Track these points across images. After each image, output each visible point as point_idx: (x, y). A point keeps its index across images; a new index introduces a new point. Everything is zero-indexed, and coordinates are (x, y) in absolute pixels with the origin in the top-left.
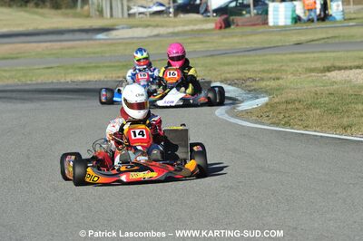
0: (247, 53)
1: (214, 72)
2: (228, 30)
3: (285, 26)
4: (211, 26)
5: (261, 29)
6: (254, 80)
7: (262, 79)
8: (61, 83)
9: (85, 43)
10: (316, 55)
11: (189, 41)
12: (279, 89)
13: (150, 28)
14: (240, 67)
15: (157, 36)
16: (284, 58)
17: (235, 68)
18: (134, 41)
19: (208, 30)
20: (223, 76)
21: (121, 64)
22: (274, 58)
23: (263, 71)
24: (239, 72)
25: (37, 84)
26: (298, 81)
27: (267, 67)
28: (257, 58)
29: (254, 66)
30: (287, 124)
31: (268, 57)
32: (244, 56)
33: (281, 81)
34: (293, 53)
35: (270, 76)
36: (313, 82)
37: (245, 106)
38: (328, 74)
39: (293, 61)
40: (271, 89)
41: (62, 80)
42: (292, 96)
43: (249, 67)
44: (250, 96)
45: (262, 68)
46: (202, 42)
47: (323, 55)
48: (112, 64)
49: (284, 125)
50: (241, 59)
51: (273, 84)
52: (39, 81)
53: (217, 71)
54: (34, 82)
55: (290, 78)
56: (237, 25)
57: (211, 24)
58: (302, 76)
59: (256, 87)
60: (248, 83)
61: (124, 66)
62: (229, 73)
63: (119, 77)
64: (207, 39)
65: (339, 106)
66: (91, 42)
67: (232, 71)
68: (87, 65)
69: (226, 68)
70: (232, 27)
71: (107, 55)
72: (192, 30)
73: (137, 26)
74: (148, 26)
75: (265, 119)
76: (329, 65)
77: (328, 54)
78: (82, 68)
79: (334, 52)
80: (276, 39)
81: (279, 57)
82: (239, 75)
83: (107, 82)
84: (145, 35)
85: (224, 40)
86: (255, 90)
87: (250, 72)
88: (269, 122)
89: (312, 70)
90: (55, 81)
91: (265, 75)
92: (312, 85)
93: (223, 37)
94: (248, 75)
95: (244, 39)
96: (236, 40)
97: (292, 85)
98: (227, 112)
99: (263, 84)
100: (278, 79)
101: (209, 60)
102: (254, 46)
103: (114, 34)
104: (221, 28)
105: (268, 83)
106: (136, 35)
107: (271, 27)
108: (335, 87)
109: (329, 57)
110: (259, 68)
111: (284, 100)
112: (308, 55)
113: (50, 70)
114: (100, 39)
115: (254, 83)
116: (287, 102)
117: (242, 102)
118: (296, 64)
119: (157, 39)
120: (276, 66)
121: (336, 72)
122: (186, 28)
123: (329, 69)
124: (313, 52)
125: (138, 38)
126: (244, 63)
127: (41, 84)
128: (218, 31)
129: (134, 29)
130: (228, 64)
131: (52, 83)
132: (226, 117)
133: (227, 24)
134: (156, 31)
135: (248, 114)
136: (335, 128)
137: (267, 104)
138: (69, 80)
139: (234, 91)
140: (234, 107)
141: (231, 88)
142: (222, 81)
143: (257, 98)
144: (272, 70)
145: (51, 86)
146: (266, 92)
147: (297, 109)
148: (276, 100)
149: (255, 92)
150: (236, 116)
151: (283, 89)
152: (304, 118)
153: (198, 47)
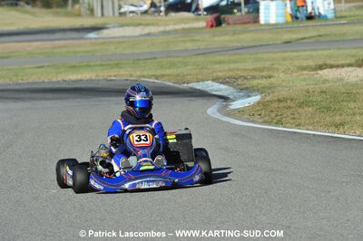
0: (237, 51)
1: (205, 71)
2: (218, 29)
3: (276, 25)
4: (202, 24)
5: (252, 27)
6: (246, 78)
7: (254, 78)
8: (51, 82)
9: (76, 42)
10: (307, 53)
11: (181, 39)
12: (271, 87)
13: (141, 27)
14: (232, 66)
15: (149, 34)
16: (276, 56)
17: (226, 67)
18: (125, 40)
19: (199, 29)
20: (215, 74)
21: (112, 63)
22: (265, 56)
23: (255, 70)
24: (231, 70)
25: (28, 83)
26: (290, 80)
27: (259, 65)
28: (248, 56)
29: (245, 64)
30: (279, 123)
31: (259, 55)
32: (235, 54)
33: (272, 79)
34: (285, 52)
35: (262, 74)
36: (305, 80)
37: (237, 105)
38: (320, 72)
39: (284, 59)
40: (263, 88)
41: (54, 80)
42: (284, 93)
43: (241, 66)
44: (241, 94)
45: (252, 67)
46: (193, 40)
47: (314, 53)
48: (103, 63)
49: (277, 123)
50: (232, 58)
51: (265, 82)
52: (30, 81)
53: (208, 69)
54: (25, 82)
55: (280, 77)
56: (228, 24)
57: (202, 22)
58: (294, 74)
59: (247, 85)
60: (240, 82)
61: (115, 65)
62: (220, 71)
63: (110, 76)
64: (197, 37)
65: (332, 104)
66: (82, 41)
67: (222, 69)
68: (78, 64)
69: (217, 66)
70: (223, 25)
71: (99, 54)
72: (184, 29)
73: (128, 25)
74: (139, 25)
75: (257, 118)
76: (321, 63)
77: (320, 52)
78: (74, 67)
79: (326, 49)
80: (266, 37)
81: (270, 55)
82: (231, 73)
83: (99, 80)
84: (136, 34)
85: (216, 39)
86: (247, 88)
87: (242, 70)
88: (261, 121)
89: (303, 68)
90: (46, 80)
91: (256, 74)
92: (304, 83)
93: (214, 35)
94: (240, 73)
95: (236, 37)
96: (227, 38)
97: (284, 84)
98: (219, 111)
99: (255, 82)
100: (270, 77)
101: (200, 59)
102: (245, 45)
103: (105, 33)
104: (212, 26)
105: (260, 81)
106: (127, 34)
107: (262, 25)
108: (327, 85)
109: (321, 55)
110: (250, 66)
111: (276, 98)
113: (40, 70)
114: (91, 39)
115: (245, 81)
116: (279, 101)
117: (233, 101)
118: (287, 62)
119: (148, 38)
120: (267, 64)
121: (328, 70)
122: (178, 27)
123: (321, 67)
125: (129, 37)
126: (235, 62)
127: (33, 83)
128: (209, 29)
129: (126, 28)
130: (220, 62)
131: (43, 82)
132: (218, 116)
133: (218, 23)
134: (147, 30)
135: (240, 113)
136: (327, 126)
137: (259, 103)
138: (60, 79)
139: (226, 90)
140: (226, 106)
141: (223, 86)
142: (213, 80)
143: (249, 96)
144: (264, 68)
145: (43, 86)
146: (258, 90)
147: (290, 107)
148: (268, 98)
149: (247, 91)
150: (228, 115)
151: (274, 87)
152: (296, 116)
153: (189, 45)
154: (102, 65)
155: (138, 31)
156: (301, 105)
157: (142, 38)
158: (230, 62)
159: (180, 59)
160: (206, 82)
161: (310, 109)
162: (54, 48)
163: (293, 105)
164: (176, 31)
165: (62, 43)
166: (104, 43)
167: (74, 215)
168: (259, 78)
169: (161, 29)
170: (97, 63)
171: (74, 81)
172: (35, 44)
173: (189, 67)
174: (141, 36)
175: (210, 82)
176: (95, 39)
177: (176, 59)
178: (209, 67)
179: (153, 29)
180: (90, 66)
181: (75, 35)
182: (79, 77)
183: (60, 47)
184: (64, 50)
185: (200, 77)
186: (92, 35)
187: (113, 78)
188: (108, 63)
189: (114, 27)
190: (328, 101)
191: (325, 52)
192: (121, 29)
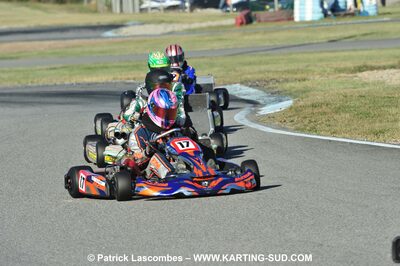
1: (233, 73)
2: (249, 27)
4: (231, 21)
5: (286, 25)
6: (278, 81)
7: (287, 80)
8: (64, 85)
9: (93, 41)
10: (346, 54)
11: (207, 38)
12: (305, 91)
13: (163, 24)
14: (263, 67)
15: (172, 33)
16: (311, 56)
17: (256, 68)
18: (148, 38)
19: (227, 26)
20: (243, 78)
21: (131, 64)
22: (300, 56)
23: (288, 72)
24: (260, 72)
25: (39, 86)
26: (326, 81)
27: (292, 67)
28: (281, 57)
29: (277, 66)
30: (313, 130)
31: (293, 56)
32: (267, 55)
33: (307, 83)
34: (321, 52)
35: (295, 76)
36: (342, 83)
37: (267, 110)
38: (360, 75)
39: (321, 60)
40: (296, 91)
41: (67, 82)
42: (319, 98)
44: (272, 99)
45: (286, 68)
46: (220, 40)
47: (353, 54)
48: (122, 64)
49: (310, 131)
50: (264, 58)
51: (298, 85)
52: (41, 84)
53: (237, 71)
54: (35, 84)
55: (315, 80)
56: (260, 21)
58: (331, 77)
59: (280, 89)
60: (271, 85)
61: (134, 66)
62: (250, 73)
63: (129, 79)
64: (224, 36)
65: (371, 110)
66: (99, 40)
67: (251, 72)
68: (93, 66)
69: (247, 68)
70: (254, 23)
71: (117, 54)
72: (210, 27)
73: (149, 22)
74: (161, 22)
75: (288, 125)
76: (360, 63)
77: (360, 53)
78: (89, 68)
79: (367, 49)
80: (302, 36)
81: (306, 56)
82: (261, 76)
83: (116, 83)
84: (159, 32)
85: (246, 37)
86: (278, 92)
87: (273, 72)
88: (293, 128)
89: (341, 71)
90: (58, 83)
91: (289, 76)
92: (342, 87)
93: (244, 34)
94: (271, 76)
95: (266, 36)
96: (258, 37)
97: (319, 87)
98: (247, 117)
99: (287, 86)
100: (304, 80)
101: (229, 60)
102: (278, 44)
103: (124, 31)
104: (242, 24)
105: (293, 84)
106: (148, 33)
107: (296, 23)
108: (367, 88)
109: (361, 55)
110: (282, 67)
111: (309, 103)
112: (337, 54)
113: (53, 72)
114: (108, 37)
115: (277, 84)
116: (314, 106)
117: (264, 105)
118: (324, 63)
119: (171, 36)
120: (301, 66)
121: (368, 72)
122: (204, 25)
123: (360, 69)
124: (343, 51)
125: (150, 36)
126: (267, 63)
127: (43, 86)
128: (238, 28)
129: (147, 26)
130: (250, 64)
131: (55, 85)
132: (246, 122)
133: (249, 20)
134: (170, 28)
135: (270, 119)
136: (365, 134)
137: (291, 108)
138: (73, 81)
139: (255, 94)
140: (255, 112)
141: (252, 90)
142: (242, 83)
143: (281, 101)
144: (298, 70)
145: (54, 89)
146: (290, 94)
147: (325, 113)
148: (301, 103)
149: (279, 95)
150: (257, 121)
151: (309, 91)
152: (332, 123)
153: (216, 45)
154: (120, 67)
155: (160, 29)
156: (337, 111)
157: (164, 37)
158: (260, 63)
159: (205, 60)
160: (234, 86)
161: (348, 115)
162: (67, 47)
163: (329, 110)
164: (202, 30)
165: (76, 42)
166: (122, 42)
167: (86, 231)
168: (292, 81)
169: (186, 26)
170: (115, 64)
171: (89, 84)
172: (47, 43)
173: (216, 69)
174: (164, 34)
175: (238, 86)
176: (113, 37)
177: (202, 60)
178: (237, 69)
179: (177, 27)
180: (107, 67)
181: (91, 33)
182: (94, 79)
183: (73, 47)
184: (79, 50)
185: (228, 80)
186: (109, 33)
187: (132, 81)
188: (126, 64)
189: (134, 24)
190: (367, 106)
191: (366, 53)
192: (142, 27)
